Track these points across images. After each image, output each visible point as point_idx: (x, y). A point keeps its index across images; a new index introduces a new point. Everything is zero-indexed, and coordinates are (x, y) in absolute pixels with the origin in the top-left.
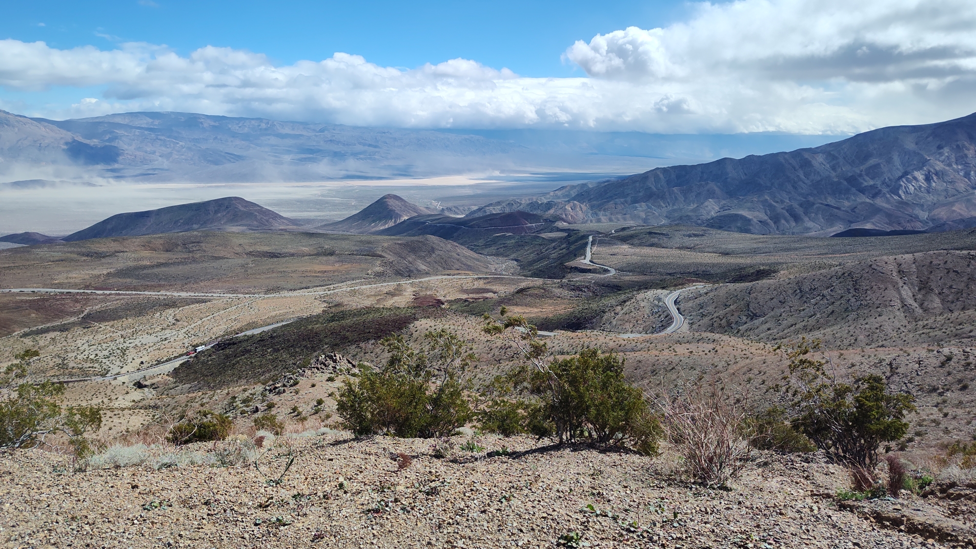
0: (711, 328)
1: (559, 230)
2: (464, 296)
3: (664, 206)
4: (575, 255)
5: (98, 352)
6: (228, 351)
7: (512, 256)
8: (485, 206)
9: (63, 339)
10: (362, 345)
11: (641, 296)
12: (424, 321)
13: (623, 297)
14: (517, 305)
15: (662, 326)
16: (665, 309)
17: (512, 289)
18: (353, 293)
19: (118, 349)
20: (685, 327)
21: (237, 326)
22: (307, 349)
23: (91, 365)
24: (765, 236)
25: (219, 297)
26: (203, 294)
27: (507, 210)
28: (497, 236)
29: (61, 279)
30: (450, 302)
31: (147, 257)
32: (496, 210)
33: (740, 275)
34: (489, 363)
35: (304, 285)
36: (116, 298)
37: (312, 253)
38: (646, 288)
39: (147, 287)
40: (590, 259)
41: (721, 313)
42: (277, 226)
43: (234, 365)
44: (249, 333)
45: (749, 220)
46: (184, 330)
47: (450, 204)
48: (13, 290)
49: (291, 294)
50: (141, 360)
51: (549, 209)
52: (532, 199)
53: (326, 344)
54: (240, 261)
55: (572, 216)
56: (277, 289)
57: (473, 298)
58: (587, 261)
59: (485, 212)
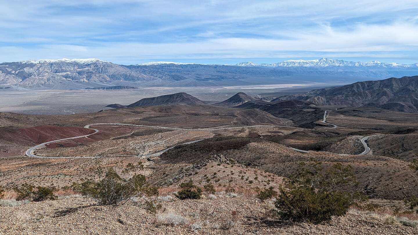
0: (384, 154)
1: (311, 108)
2: (270, 134)
3: (361, 99)
4: (318, 119)
5: (136, 147)
6: (179, 150)
7: (291, 118)
8: (280, 97)
9: (125, 141)
10: (228, 151)
11: (349, 138)
12: (253, 143)
13: (341, 138)
14: (292, 139)
15: (359, 151)
16: (361, 144)
17: (290, 132)
18: (225, 130)
19: (142, 146)
20: (371, 153)
21: (182, 140)
22: (208, 151)
23: (134, 151)
24: (411, 113)
25: (177, 129)
26: (171, 128)
27: (289, 99)
28: (284, 110)
29: (125, 120)
30: (263, 136)
31: (153, 114)
32: (284, 99)
33: (399, 131)
34: (280, 162)
35: (207, 127)
36: (143, 128)
37: (210, 114)
38: (352, 135)
39: (152, 125)
40: (325, 121)
41: (389, 147)
42: (198, 103)
43: (181, 155)
44: (186, 143)
45: (403, 106)
46: (164, 141)
47: (265, 96)
48: (111, 124)
49: (202, 129)
50: (150, 151)
51: (307, 99)
52: (300, 95)
53: (215, 150)
54: (184, 116)
55: (317, 102)
56: (197, 127)
57: (273, 135)
58: (324, 122)
59: (279, 100)
